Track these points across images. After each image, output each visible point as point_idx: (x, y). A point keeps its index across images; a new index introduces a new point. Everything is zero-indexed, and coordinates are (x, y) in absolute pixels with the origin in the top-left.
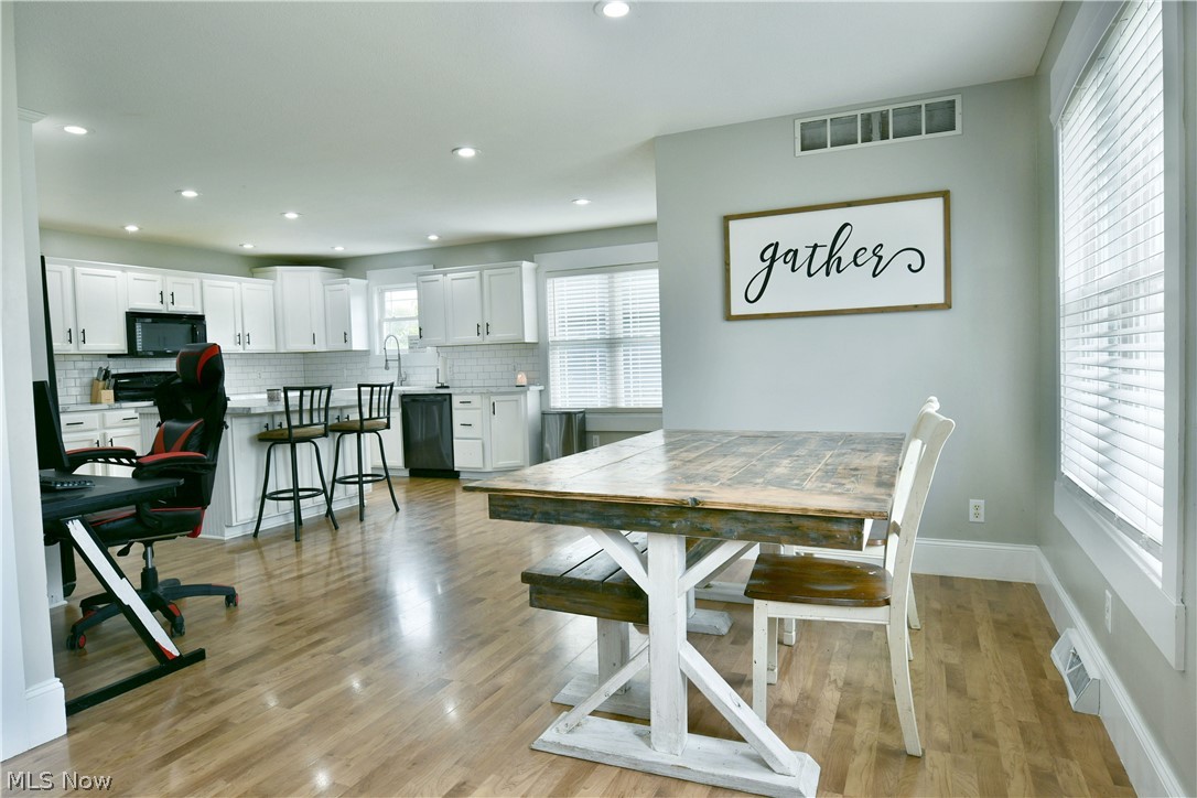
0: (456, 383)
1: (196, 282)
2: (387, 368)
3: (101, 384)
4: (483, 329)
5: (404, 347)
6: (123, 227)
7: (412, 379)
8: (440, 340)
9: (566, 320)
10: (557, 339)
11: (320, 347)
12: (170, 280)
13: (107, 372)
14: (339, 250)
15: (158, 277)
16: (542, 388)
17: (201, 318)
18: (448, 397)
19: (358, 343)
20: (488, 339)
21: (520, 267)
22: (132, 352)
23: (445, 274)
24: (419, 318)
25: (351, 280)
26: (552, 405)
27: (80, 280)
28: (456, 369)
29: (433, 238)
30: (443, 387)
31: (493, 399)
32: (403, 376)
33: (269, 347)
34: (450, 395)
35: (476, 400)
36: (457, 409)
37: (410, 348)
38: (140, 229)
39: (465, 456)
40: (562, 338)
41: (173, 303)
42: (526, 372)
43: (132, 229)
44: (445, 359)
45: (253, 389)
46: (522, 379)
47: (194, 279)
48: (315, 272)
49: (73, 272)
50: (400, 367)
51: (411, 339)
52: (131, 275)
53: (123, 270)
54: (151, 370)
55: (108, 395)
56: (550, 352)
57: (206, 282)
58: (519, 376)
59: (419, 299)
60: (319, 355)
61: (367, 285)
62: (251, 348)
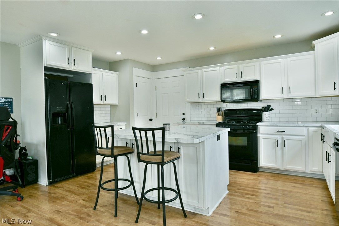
17: (258, 82)
41: (242, 77)
52: (223, 68)
57: (263, 62)
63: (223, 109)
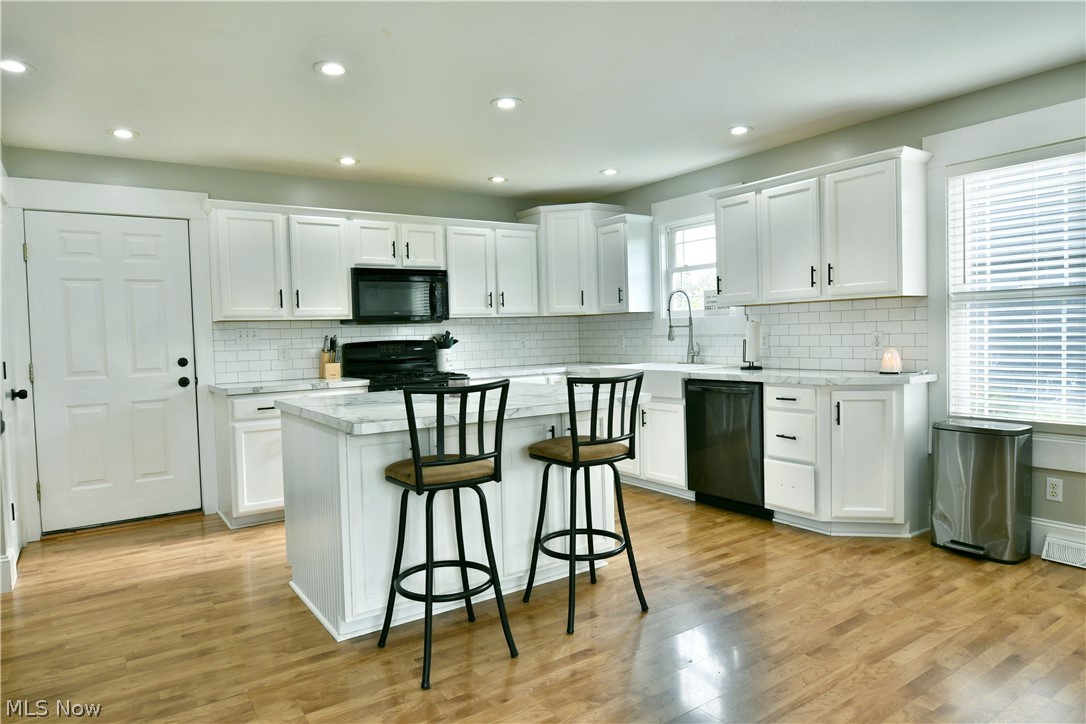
0: (775, 363)
1: (439, 229)
2: (671, 337)
3: (327, 356)
4: (821, 276)
5: (698, 305)
6: (338, 160)
7: (708, 354)
8: (749, 296)
9: (988, 261)
10: (968, 288)
11: (591, 308)
12: (405, 227)
13: (333, 343)
14: (611, 174)
15: (390, 225)
16: (931, 378)
17: (444, 274)
18: (757, 387)
19: (638, 302)
20: (830, 292)
21: (897, 158)
22: (360, 318)
23: (758, 191)
24: (718, 265)
25: (629, 217)
26: (952, 409)
27: (296, 229)
28: (774, 341)
29: (739, 131)
30: (752, 368)
31: (838, 396)
32: (696, 349)
33: (528, 308)
34: (761, 385)
35: (806, 397)
36: (771, 409)
37: (707, 308)
38: (358, 162)
39: (782, 489)
40: (977, 287)
41: (408, 256)
42: (901, 350)
43: (348, 161)
44: (757, 326)
45: (514, 362)
46: (892, 360)
47: (436, 226)
48: (586, 211)
49: (288, 221)
50: (691, 336)
51: (707, 296)
52: (357, 222)
53: (349, 217)
54: (387, 339)
55: (336, 368)
56: (952, 313)
57: (452, 229)
58: (887, 356)
59: (718, 238)
60: (585, 319)
61: (652, 224)
62: (507, 311)
63: (341, 342)
